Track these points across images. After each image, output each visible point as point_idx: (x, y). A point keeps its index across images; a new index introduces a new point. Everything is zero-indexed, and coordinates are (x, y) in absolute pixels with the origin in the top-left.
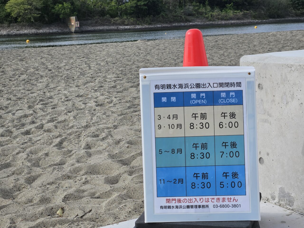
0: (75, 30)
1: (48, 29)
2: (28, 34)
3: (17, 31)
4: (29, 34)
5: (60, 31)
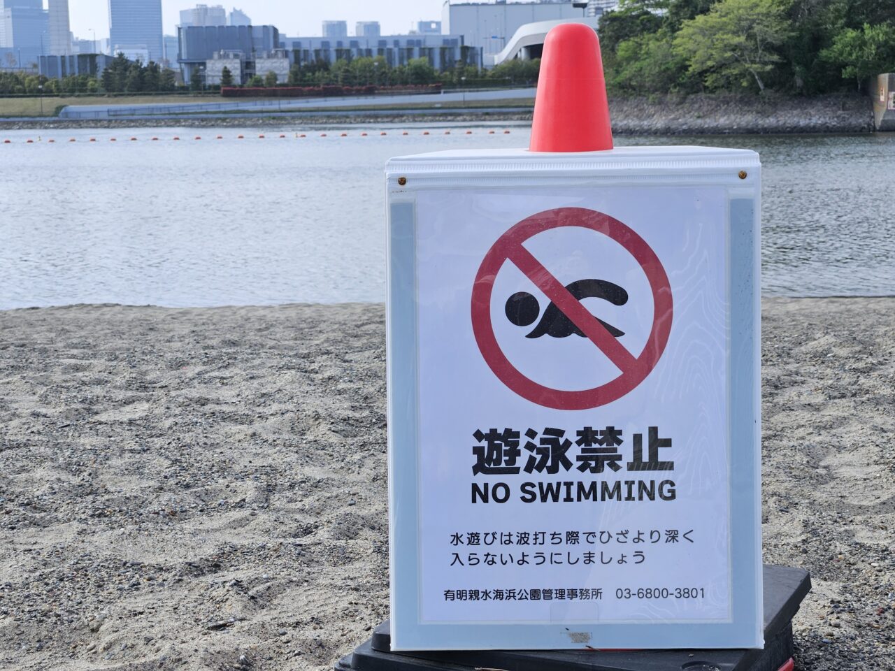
0: (883, 121)
1: (797, 115)
2: (725, 129)
3: (699, 117)
4: (729, 129)
5: (834, 122)
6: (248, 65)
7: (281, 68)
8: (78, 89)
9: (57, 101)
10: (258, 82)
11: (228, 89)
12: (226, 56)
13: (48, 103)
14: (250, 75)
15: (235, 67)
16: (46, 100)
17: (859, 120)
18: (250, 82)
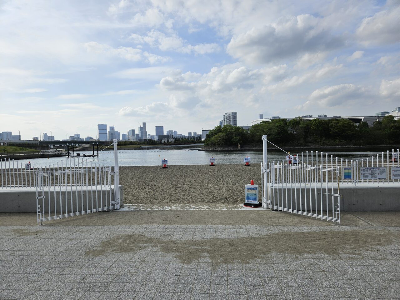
0: (238, 149)
5: (232, 149)
6: (168, 140)
7: (173, 140)
8: (143, 144)
9: (140, 146)
10: (169, 143)
11: (165, 144)
12: (165, 139)
13: (139, 146)
14: (168, 142)
15: (166, 141)
16: (138, 146)
17: (235, 149)
18: (168, 143)
